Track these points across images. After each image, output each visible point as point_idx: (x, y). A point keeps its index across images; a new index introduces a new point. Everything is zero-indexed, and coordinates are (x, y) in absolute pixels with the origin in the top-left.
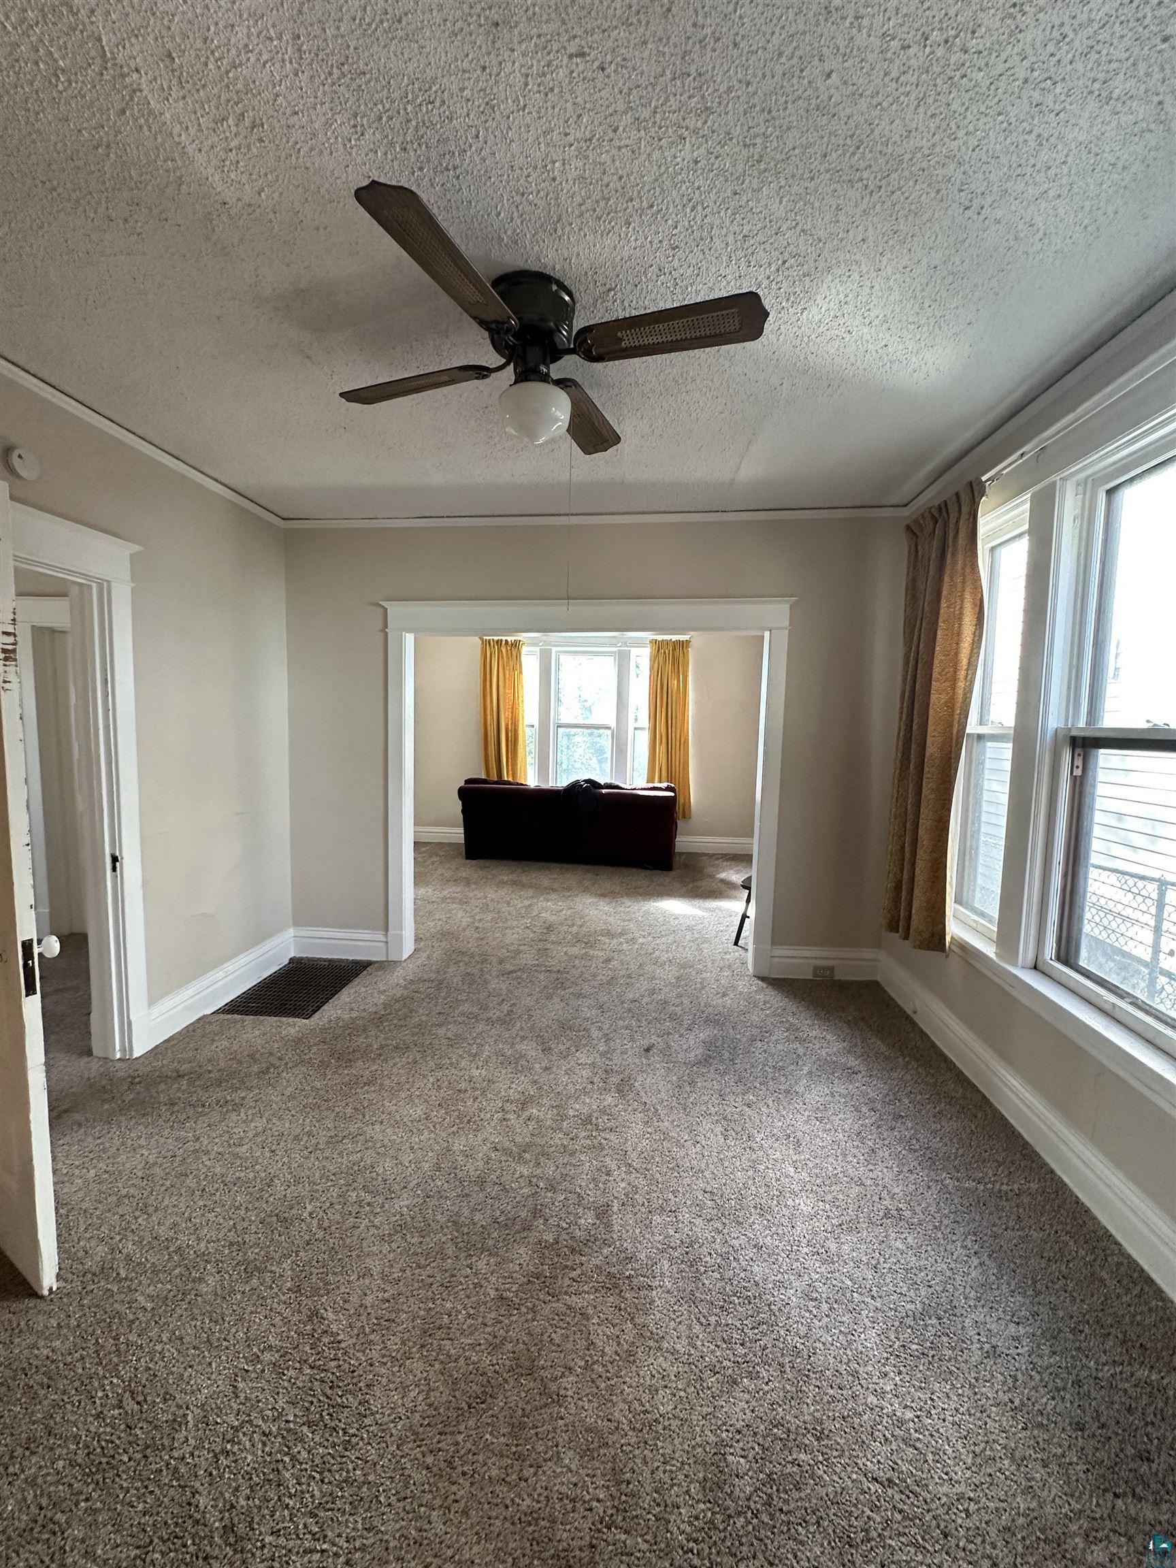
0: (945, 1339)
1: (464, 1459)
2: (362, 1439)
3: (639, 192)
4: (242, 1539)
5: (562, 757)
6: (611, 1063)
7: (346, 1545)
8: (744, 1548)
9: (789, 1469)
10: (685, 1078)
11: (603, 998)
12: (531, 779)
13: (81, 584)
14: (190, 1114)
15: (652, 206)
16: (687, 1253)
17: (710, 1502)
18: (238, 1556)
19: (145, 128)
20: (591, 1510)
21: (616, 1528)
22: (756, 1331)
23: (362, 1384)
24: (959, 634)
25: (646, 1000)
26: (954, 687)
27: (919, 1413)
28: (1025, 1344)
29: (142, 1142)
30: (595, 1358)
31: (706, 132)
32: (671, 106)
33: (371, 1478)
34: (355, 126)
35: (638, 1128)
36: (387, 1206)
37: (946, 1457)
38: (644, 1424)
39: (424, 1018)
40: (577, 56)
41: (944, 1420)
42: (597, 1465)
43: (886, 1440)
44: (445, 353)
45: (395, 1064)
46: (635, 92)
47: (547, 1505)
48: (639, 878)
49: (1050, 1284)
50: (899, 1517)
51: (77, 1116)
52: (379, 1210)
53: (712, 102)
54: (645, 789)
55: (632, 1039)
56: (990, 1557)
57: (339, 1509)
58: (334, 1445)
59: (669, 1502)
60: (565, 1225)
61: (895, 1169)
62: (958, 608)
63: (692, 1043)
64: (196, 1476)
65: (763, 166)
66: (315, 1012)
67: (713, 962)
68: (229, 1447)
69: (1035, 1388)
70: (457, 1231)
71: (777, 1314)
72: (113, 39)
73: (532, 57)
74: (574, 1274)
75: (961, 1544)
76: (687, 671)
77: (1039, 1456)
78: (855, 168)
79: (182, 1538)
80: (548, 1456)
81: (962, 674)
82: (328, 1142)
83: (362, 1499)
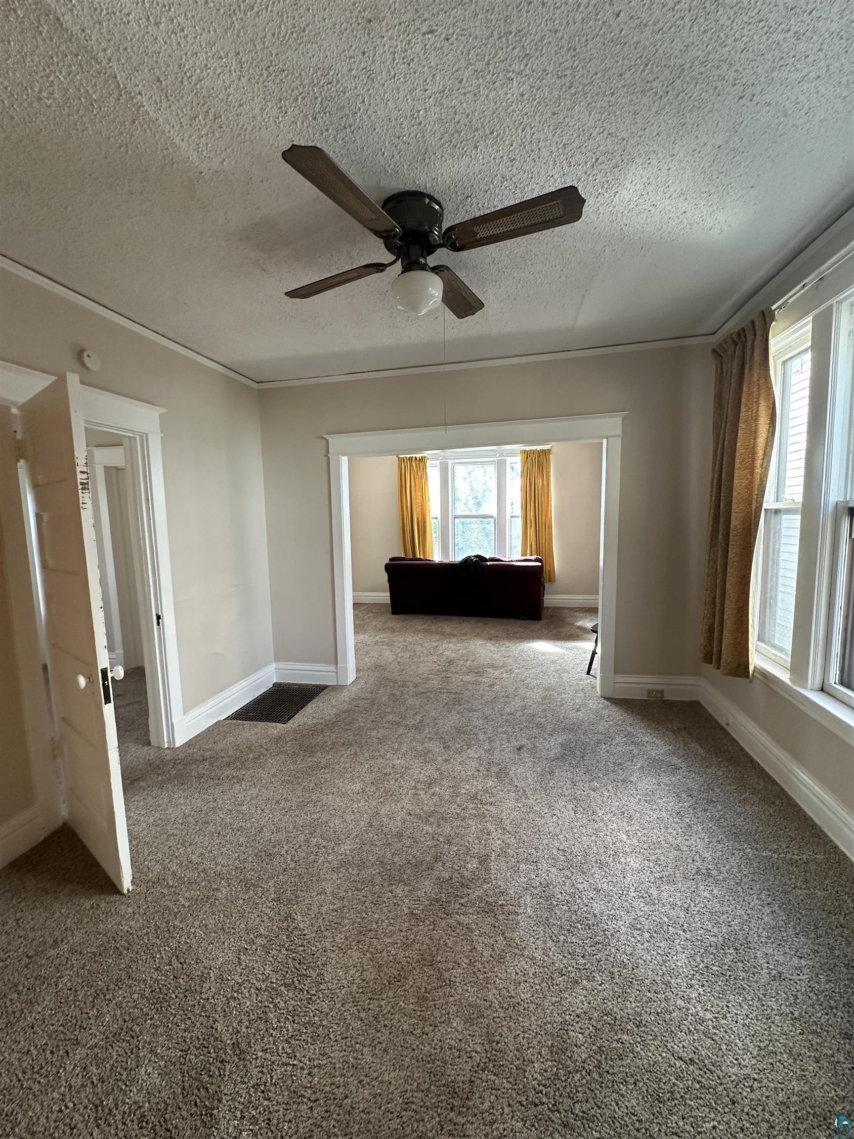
0: (740, 964)
1: (386, 1016)
2: (319, 998)
3: (482, 124)
4: (244, 1052)
5: (459, 540)
6: (492, 758)
7: (308, 1063)
8: (580, 1094)
9: (615, 1044)
10: (547, 769)
11: (488, 712)
12: (437, 557)
13: (129, 437)
14: (211, 785)
15: (492, 132)
16: (544, 891)
17: (556, 1062)
18: (242, 1062)
19: (148, 131)
20: (471, 1057)
21: (488, 1071)
22: (594, 948)
23: (319, 963)
24: (756, 432)
25: (519, 714)
26: (752, 473)
27: (716, 1015)
28: (805, 973)
29: (181, 801)
30: (477, 958)
31: (528, 72)
32: (500, 58)
33: (325, 1023)
34: (281, 108)
35: (511, 804)
36: (336, 849)
37: (736, 1048)
38: (509, 1005)
39: (362, 724)
40: (428, 33)
41: (737, 1022)
42: (476, 1028)
43: (690, 1031)
44: (355, 257)
45: (342, 755)
46: (472, 52)
47: (441, 1052)
48: (516, 625)
49: (829, 931)
50: (698, 1086)
51: (142, 784)
52: (330, 851)
53: (530, 50)
54: (519, 561)
55: (509, 741)
56: (768, 1122)
57: (304, 1040)
58: (301, 1000)
59: (526, 1058)
60: (457, 868)
61: (706, 840)
62: (755, 411)
63: (553, 744)
64: (216, 1011)
65: (573, 90)
66: (289, 719)
67: (570, 686)
68: (235, 995)
69: (812, 1006)
70: (383, 867)
71: (610, 937)
72: (124, 74)
73: (396, 40)
74: (462, 901)
75: (746, 1110)
76: (549, 472)
77: (812, 1054)
78: (646, 81)
79: (207, 1048)
80: (443, 1020)
81: (758, 463)
82: (298, 806)
83: (318, 1036)
